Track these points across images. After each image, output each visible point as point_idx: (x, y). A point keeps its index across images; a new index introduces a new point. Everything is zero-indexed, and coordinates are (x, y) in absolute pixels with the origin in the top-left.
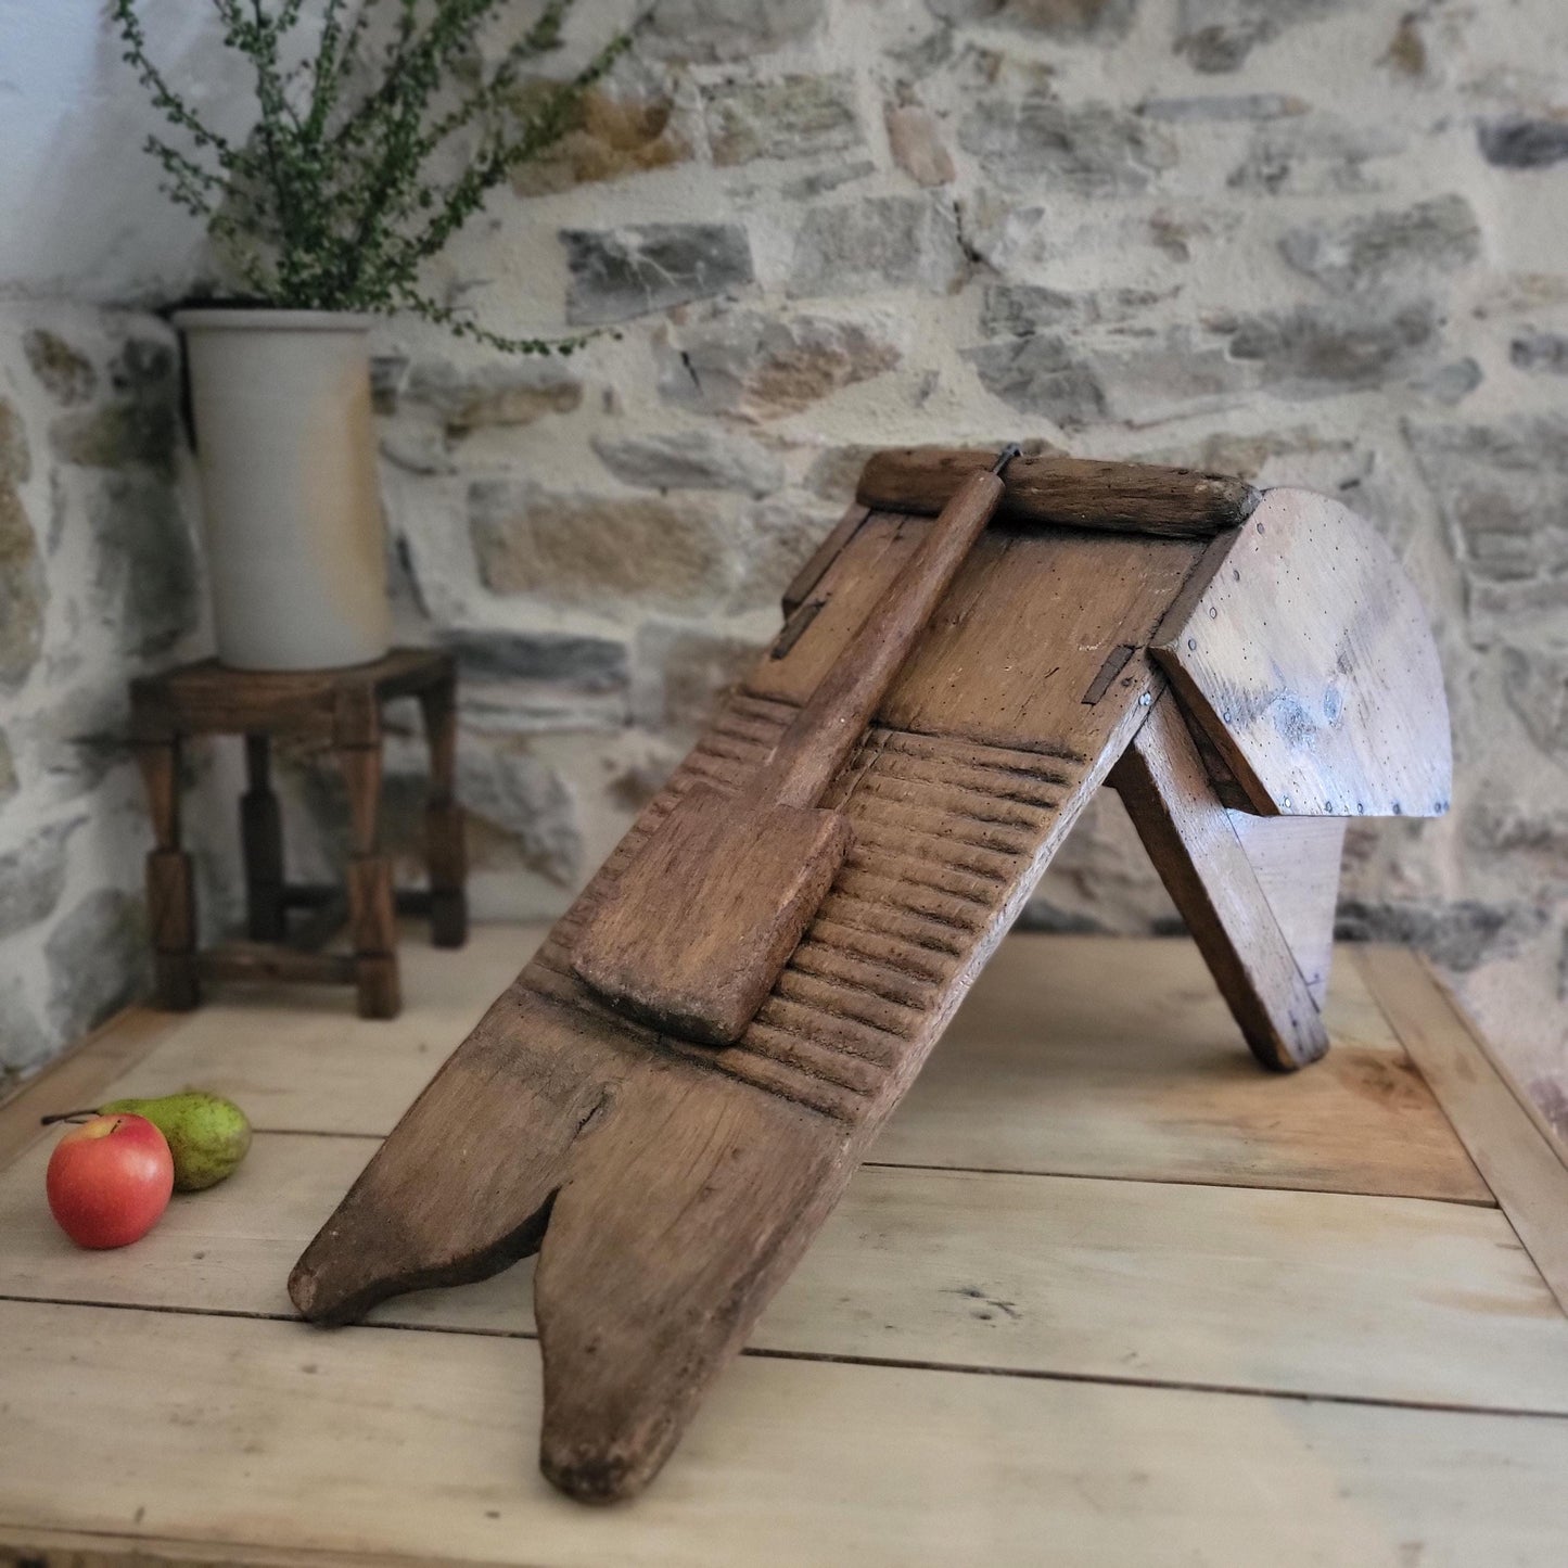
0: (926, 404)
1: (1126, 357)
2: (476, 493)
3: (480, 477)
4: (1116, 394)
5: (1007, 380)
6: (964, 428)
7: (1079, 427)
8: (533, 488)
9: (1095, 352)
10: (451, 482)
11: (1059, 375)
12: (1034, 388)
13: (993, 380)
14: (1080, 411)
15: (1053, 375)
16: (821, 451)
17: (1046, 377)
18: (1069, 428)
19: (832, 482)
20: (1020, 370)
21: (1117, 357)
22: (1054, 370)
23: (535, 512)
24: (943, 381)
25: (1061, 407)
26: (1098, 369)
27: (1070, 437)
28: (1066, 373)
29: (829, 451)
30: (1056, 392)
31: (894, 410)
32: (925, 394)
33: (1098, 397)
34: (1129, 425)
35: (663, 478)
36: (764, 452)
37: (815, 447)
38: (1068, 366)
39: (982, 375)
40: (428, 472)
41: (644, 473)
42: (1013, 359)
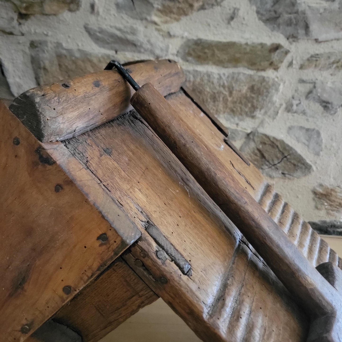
0: (232, 23)
1: (322, 11)
2: (33, 45)
3: (35, 38)
4: (314, 27)
5: (267, 16)
6: (247, 35)
7: (295, 40)
8: (59, 45)
9: (309, 7)
10: (22, 39)
11: (292, 16)
12: (280, 20)
13: (262, 15)
14: (298, 33)
15: (290, 16)
16: (184, 40)
17: (286, 16)
18: (291, 40)
19: (189, 54)
20: (275, 12)
21: (318, 10)
22: (290, 14)
23: (59, 56)
24: (241, 13)
25: (290, 30)
26: (309, 14)
27: (291, 43)
28: (295, 15)
29: (189, 40)
30: (289, 23)
31: (218, 25)
32: (232, 18)
33: (307, 27)
34: (316, 40)
35: (117, 46)
36: (161, 38)
37: (182, 37)
38: (297, 12)
39: (258, 12)
40: (11, 34)
41: (108, 43)
42: (272, 6)
